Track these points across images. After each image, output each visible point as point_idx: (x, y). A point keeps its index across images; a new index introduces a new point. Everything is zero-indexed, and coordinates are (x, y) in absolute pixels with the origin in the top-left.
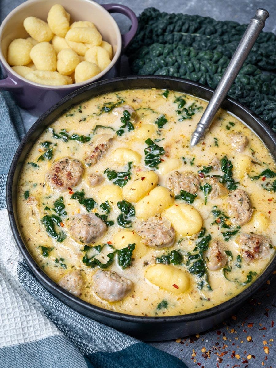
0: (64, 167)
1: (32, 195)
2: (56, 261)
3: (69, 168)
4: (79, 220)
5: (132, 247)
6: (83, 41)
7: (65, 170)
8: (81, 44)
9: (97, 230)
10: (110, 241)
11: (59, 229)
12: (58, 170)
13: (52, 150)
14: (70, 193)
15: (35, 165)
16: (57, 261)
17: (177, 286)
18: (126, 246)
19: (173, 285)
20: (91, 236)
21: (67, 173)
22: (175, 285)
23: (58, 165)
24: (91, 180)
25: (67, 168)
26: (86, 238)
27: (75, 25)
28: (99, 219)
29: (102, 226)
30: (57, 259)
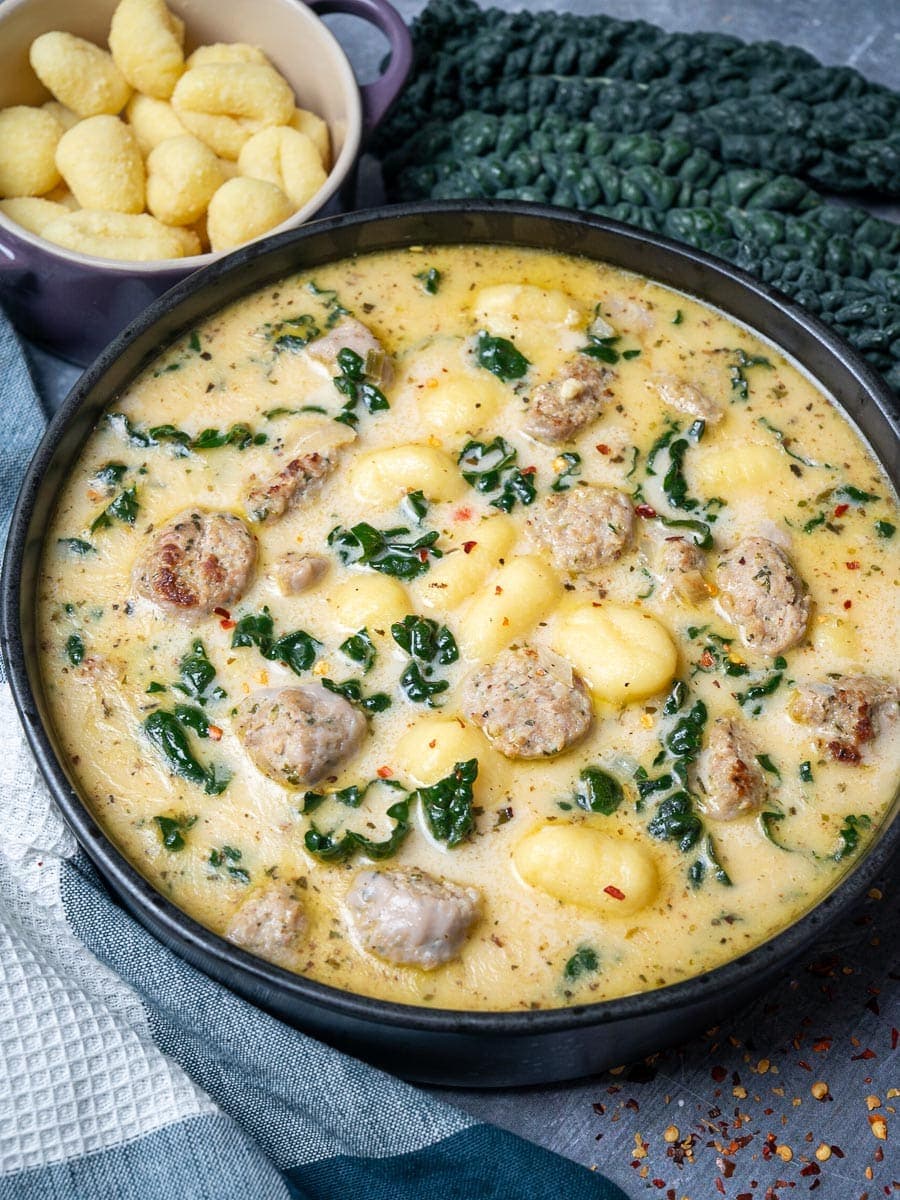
0: (191, 541)
1: (92, 648)
2: (211, 859)
3: (207, 544)
4: (273, 710)
5: (468, 772)
6: (234, 111)
7: (196, 552)
8: (226, 121)
9: (339, 735)
10: (386, 764)
11: (205, 750)
12: (172, 555)
13: (134, 489)
14: (225, 624)
15: (85, 547)
16: (215, 860)
17: (618, 891)
18: (448, 773)
19: (606, 890)
20: (321, 757)
21: (204, 559)
22: (610, 887)
23: (171, 537)
24: (292, 574)
25: (199, 543)
26: (307, 767)
27: (202, 56)
28: (338, 699)
29: (352, 719)
30: (214, 853)
